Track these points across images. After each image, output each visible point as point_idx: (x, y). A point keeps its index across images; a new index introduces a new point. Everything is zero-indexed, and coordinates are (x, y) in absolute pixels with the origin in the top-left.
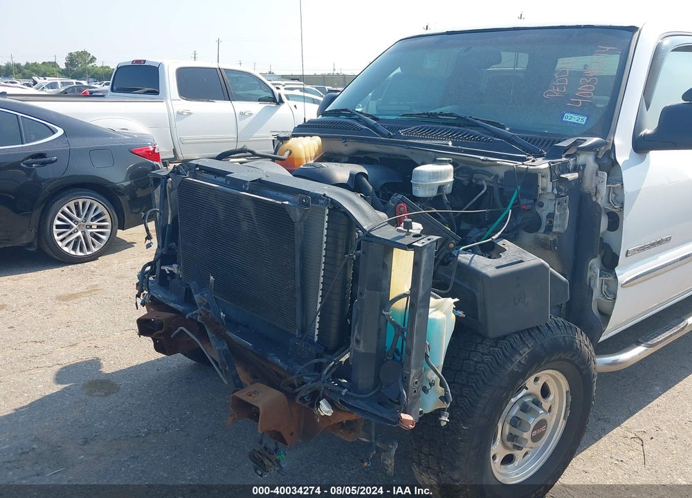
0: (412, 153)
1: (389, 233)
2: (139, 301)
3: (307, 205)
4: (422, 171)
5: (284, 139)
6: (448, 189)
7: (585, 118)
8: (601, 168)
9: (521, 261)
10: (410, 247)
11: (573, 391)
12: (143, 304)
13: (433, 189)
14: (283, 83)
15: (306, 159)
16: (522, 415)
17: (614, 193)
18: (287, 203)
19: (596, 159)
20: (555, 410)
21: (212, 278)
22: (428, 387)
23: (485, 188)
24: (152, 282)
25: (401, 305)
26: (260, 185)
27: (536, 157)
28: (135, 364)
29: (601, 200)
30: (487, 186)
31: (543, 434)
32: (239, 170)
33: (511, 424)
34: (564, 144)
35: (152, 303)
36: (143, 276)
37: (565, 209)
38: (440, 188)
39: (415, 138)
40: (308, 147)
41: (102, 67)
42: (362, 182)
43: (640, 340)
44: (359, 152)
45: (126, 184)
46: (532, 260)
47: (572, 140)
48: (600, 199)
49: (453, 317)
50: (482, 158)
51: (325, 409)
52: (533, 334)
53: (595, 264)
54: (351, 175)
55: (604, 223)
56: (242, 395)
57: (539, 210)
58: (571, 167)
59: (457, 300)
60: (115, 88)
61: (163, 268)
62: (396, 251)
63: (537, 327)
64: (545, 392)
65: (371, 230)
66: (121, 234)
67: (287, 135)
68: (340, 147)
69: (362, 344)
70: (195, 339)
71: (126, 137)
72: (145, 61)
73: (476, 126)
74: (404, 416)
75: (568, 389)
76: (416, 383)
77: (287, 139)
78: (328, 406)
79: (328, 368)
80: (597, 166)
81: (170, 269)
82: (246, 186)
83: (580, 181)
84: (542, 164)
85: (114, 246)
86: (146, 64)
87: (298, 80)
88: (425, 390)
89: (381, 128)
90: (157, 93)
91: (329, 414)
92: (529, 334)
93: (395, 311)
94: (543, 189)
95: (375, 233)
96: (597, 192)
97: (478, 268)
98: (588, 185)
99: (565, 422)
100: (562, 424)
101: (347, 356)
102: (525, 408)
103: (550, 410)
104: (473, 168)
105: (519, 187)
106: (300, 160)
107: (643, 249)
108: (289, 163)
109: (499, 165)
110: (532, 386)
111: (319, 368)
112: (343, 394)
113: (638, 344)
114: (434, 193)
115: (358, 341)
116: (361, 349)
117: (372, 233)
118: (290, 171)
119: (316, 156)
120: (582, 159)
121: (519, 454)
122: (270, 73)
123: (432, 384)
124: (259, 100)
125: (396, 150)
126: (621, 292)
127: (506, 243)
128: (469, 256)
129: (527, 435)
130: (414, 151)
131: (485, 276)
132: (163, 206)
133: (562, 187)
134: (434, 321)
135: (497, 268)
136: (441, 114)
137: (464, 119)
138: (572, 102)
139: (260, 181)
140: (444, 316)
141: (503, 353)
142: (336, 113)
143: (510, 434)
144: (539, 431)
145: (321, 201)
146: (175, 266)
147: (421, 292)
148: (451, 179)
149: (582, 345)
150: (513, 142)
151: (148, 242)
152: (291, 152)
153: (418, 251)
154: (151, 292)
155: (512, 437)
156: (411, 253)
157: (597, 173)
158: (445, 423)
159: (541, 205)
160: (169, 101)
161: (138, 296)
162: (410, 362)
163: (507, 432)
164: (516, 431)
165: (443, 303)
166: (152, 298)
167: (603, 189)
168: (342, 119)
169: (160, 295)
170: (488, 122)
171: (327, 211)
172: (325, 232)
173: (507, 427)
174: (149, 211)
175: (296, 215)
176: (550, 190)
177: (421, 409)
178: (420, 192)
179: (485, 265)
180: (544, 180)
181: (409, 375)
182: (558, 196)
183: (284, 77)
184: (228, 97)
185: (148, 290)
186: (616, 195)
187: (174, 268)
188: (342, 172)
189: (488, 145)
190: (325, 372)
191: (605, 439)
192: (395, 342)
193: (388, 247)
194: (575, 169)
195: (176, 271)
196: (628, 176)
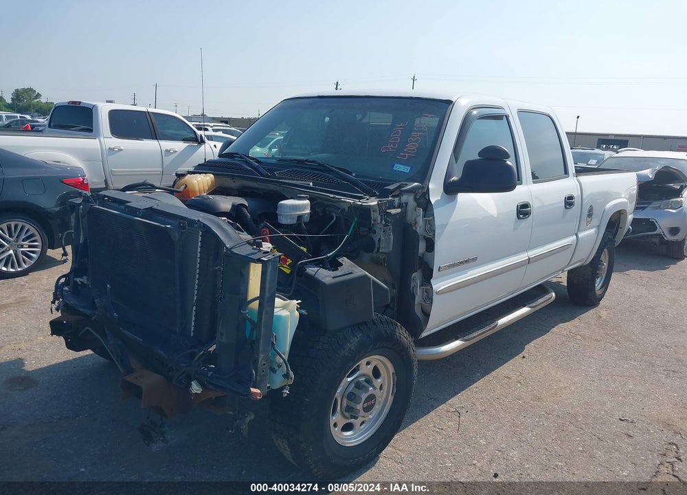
0: (283, 190)
1: (245, 250)
2: (54, 307)
3: (184, 228)
4: (283, 204)
5: (180, 176)
6: (306, 219)
7: (409, 168)
8: (419, 206)
9: (352, 273)
10: (259, 261)
11: (397, 373)
12: (57, 309)
13: (293, 218)
14: (212, 124)
15: (200, 191)
16: (357, 392)
17: (429, 224)
18: (169, 226)
19: (416, 199)
20: (385, 388)
21: (108, 286)
22: (277, 368)
23: (335, 219)
24: (66, 291)
25: (255, 305)
26: (151, 212)
27: (371, 196)
28: (54, 363)
29: (420, 228)
30: (336, 217)
31: (373, 405)
32: (137, 200)
33: (347, 398)
34: (391, 187)
35: (65, 308)
36: (58, 287)
37: (390, 235)
38: (300, 217)
39: (286, 179)
40: (202, 182)
41: (47, 102)
42: (242, 212)
43: (459, 336)
44: (245, 187)
45: (57, 209)
46: (359, 272)
47: (398, 184)
48: (418, 228)
49: (297, 314)
50: (332, 196)
51: (196, 388)
52: (361, 328)
53: (417, 276)
54: (233, 206)
55: (422, 247)
56: (130, 378)
57: (373, 236)
58: (396, 204)
59: (300, 301)
60: (52, 124)
61: (75, 279)
62: (253, 265)
63: (365, 322)
64: (376, 373)
65: (231, 248)
66: (50, 252)
67: (183, 173)
68: (229, 183)
69: (224, 337)
70: (99, 337)
71: (58, 169)
72: (80, 103)
73: (330, 171)
74: (253, 390)
75: (394, 371)
76: (264, 364)
77: (183, 175)
78: (197, 385)
79: (198, 356)
80: (416, 204)
81: (81, 280)
82: (140, 213)
83: (403, 215)
84: (373, 202)
85: (43, 263)
86: (81, 105)
87: (226, 123)
88: (274, 371)
89: (261, 170)
90: (91, 131)
91: (198, 392)
92: (359, 328)
93: (251, 310)
94: (375, 221)
95: (235, 251)
96: (416, 223)
97: (320, 278)
98: (410, 217)
99: (392, 398)
100: (391, 398)
101: (214, 347)
102: (358, 385)
103: (381, 388)
104: (326, 203)
105: (356, 219)
106: (194, 192)
107: (454, 265)
108: (185, 196)
109: (344, 202)
110: (365, 368)
111: (193, 355)
112: (209, 375)
113: (457, 339)
114: (294, 221)
115: (222, 335)
116: (224, 340)
117: (233, 250)
118: (184, 202)
119: (209, 189)
120: (404, 198)
121: (356, 422)
122: (203, 115)
123: (279, 366)
124: (183, 140)
125: (272, 187)
126: (435, 298)
127: (344, 260)
128: (316, 269)
129: (359, 407)
130: (285, 189)
131: (324, 284)
132: (77, 229)
133: (388, 219)
134: (280, 317)
135: (334, 278)
136: (307, 161)
137: (323, 165)
138: (401, 156)
139: (151, 209)
140: (288, 313)
141: (338, 342)
142: (230, 155)
143: (347, 406)
144: (369, 403)
145: (196, 226)
146: (85, 278)
147: (267, 295)
148: (308, 211)
149: (402, 336)
150: (355, 184)
151: (64, 258)
152: (186, 186)
153: (264, 264)
154: (65, 300)
155: (349, 409)
156: (259, 266)
157: (415, 210)
158: (286, 395)
159: (375, 232)
160: (102, 139)
161: (53, 302)
162: (258, 349)
163: (345, 404)
164: (352, 404)
165: (289, 304)
166: (66, 305)
167: (421, 221)
168: (237, 161)
169: (72, 302)
170: (340, 169)
171: (201, 233)
172: (199, 249)
173: (345, 401)
174: (66, 233)
175: (176, 236)
176: (379, 221)
177: (268, 385)
178: (283, 220)
179: (325, 276)
180: (375, 214)
181: (258, 359)
182: (386, 225)
183: (214, 119)
184: (155, 136)
185: (63, 298)
186: (431, 226)
187: (85, 280)
188: (226, 203)
189: (339, 186)
190: (196, 359)
191: (432, 413)
192: (251, 334)
193: (246, 261)
194: (400, 206)
195: (86, 282)
196: (437, 212)
